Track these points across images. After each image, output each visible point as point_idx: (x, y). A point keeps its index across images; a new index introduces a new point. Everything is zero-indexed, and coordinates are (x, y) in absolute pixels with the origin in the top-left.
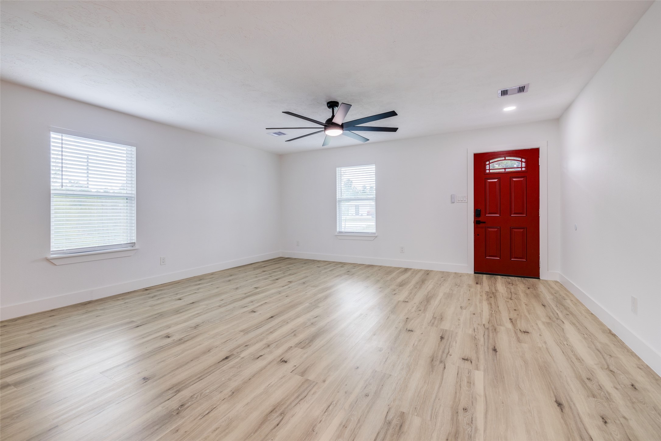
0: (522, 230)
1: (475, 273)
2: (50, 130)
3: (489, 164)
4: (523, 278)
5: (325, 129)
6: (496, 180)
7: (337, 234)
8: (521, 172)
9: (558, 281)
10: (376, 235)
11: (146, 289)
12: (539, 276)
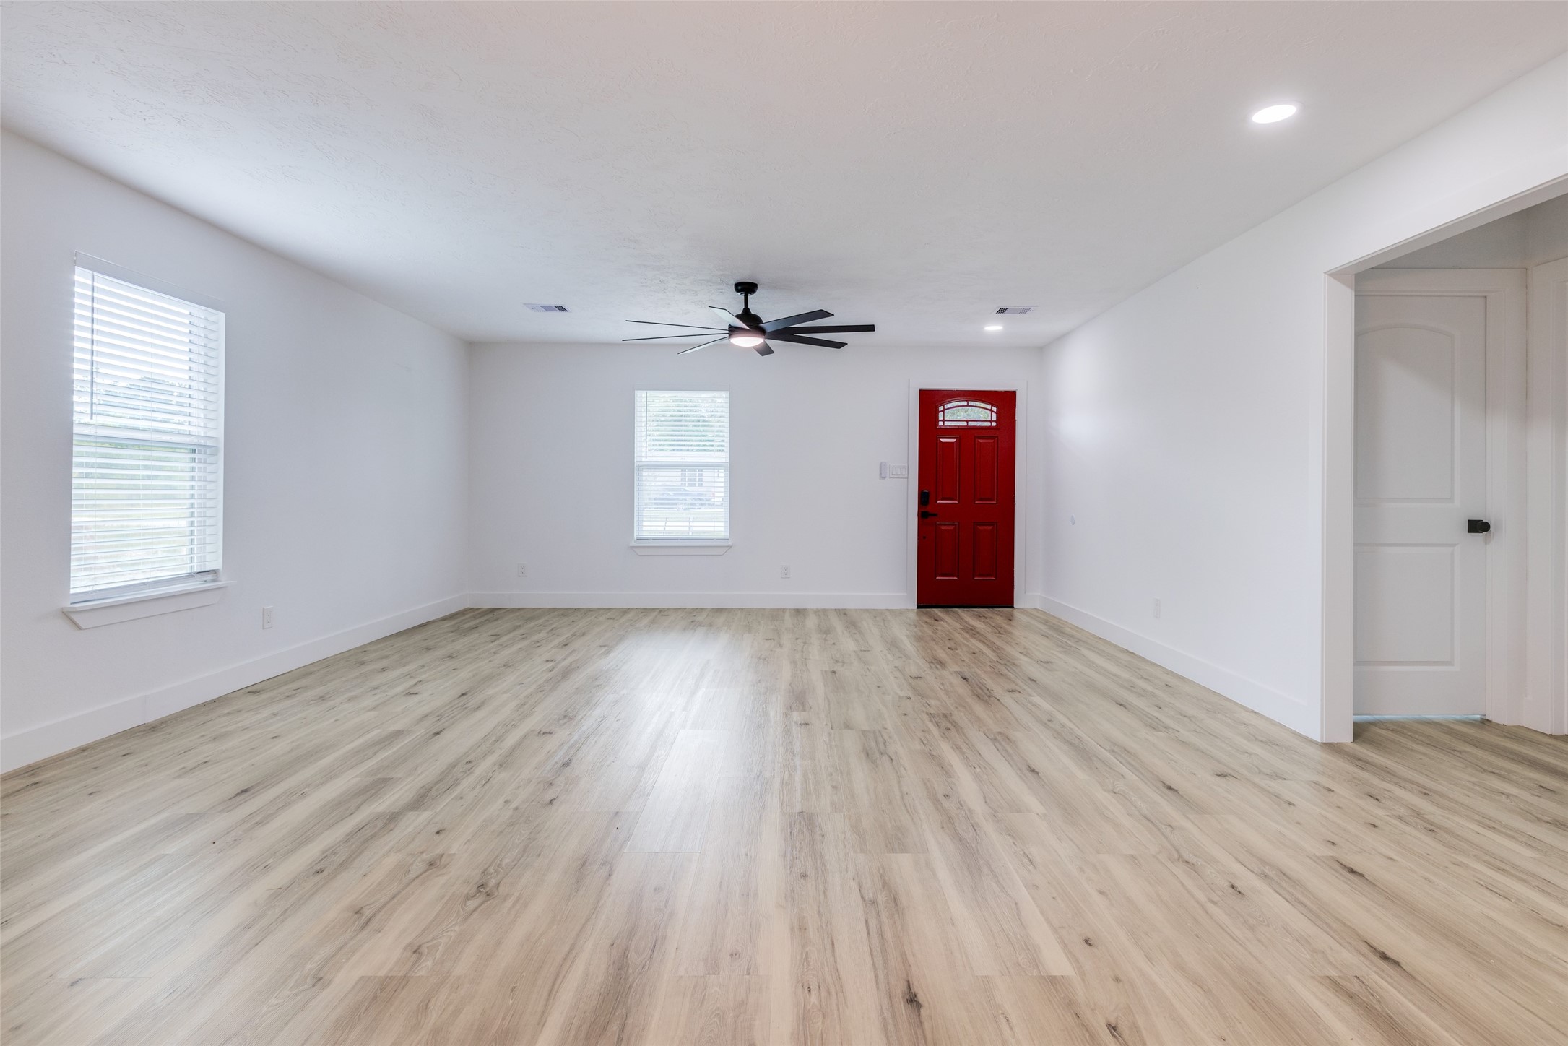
0: (991, 527)
1: (918, 607)
2: (75, 261)
3: (943, 411)
4: (991, 609)
5: (730, 335)
6: (953, 440)
7: (633, 544)
8: (990, 428)
9: (1038, 608)
10: (730, 544)
11: (249, 689)
12: (1013, 604)
